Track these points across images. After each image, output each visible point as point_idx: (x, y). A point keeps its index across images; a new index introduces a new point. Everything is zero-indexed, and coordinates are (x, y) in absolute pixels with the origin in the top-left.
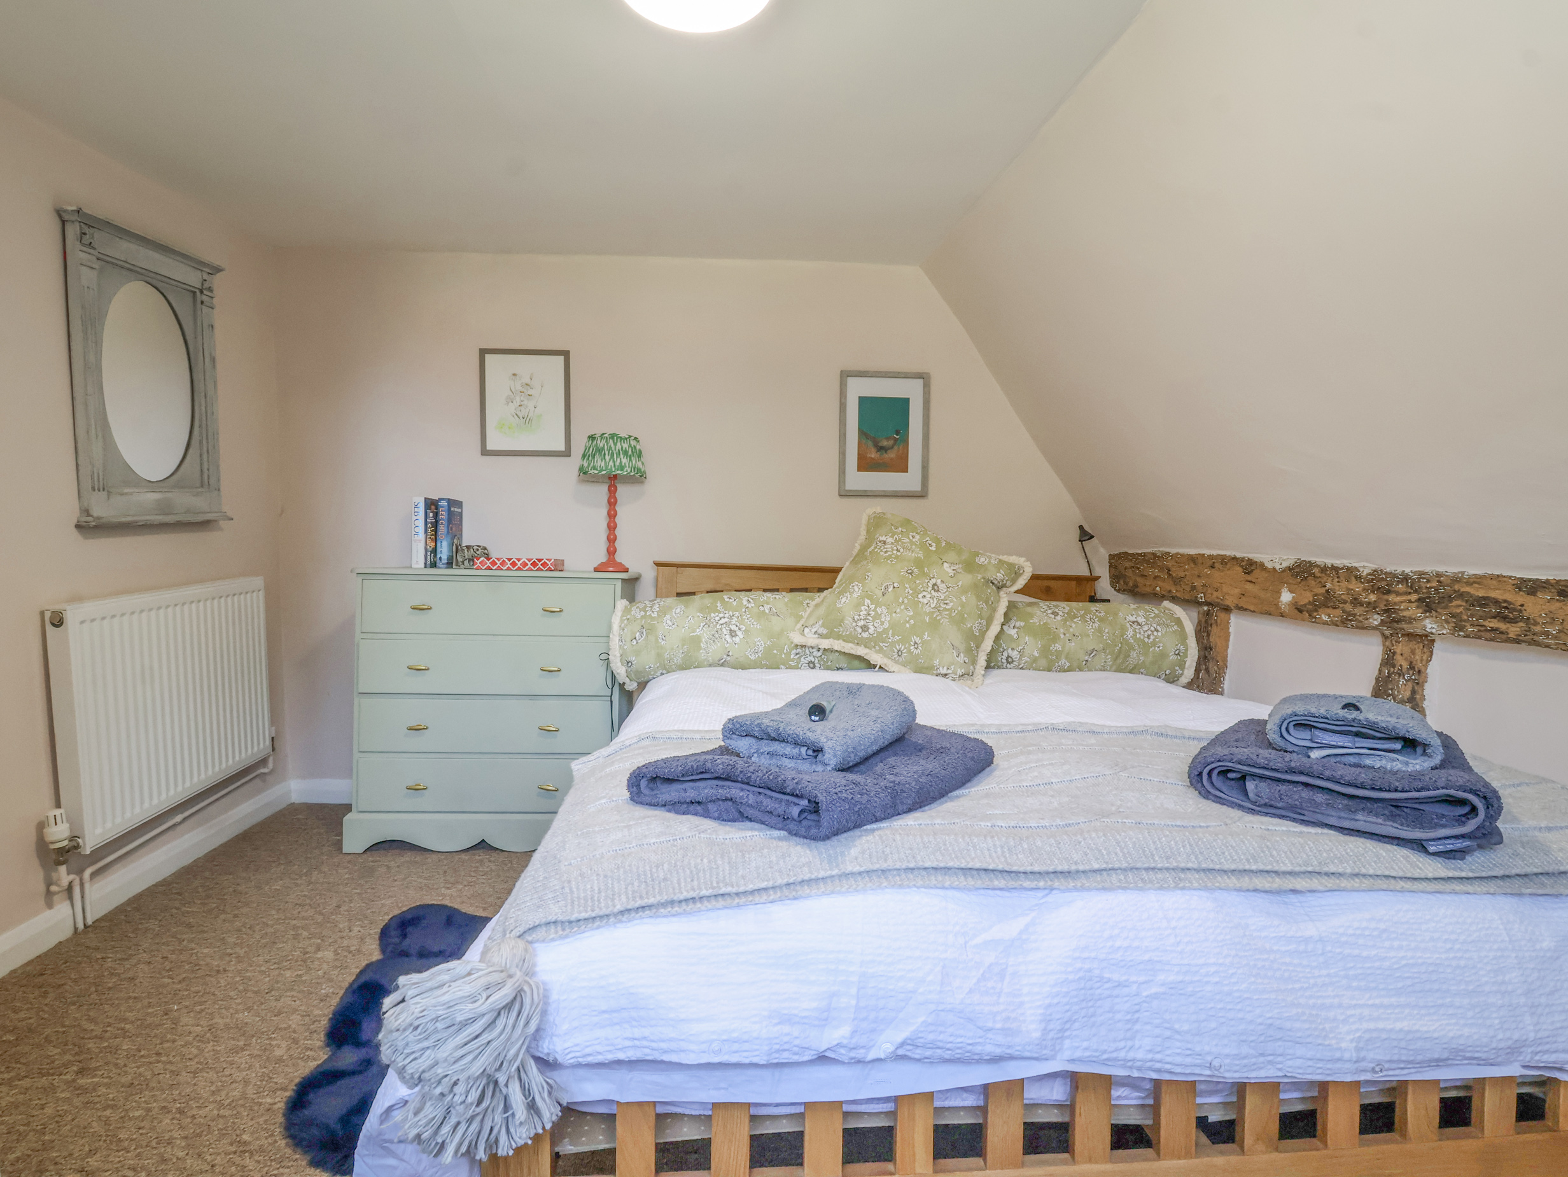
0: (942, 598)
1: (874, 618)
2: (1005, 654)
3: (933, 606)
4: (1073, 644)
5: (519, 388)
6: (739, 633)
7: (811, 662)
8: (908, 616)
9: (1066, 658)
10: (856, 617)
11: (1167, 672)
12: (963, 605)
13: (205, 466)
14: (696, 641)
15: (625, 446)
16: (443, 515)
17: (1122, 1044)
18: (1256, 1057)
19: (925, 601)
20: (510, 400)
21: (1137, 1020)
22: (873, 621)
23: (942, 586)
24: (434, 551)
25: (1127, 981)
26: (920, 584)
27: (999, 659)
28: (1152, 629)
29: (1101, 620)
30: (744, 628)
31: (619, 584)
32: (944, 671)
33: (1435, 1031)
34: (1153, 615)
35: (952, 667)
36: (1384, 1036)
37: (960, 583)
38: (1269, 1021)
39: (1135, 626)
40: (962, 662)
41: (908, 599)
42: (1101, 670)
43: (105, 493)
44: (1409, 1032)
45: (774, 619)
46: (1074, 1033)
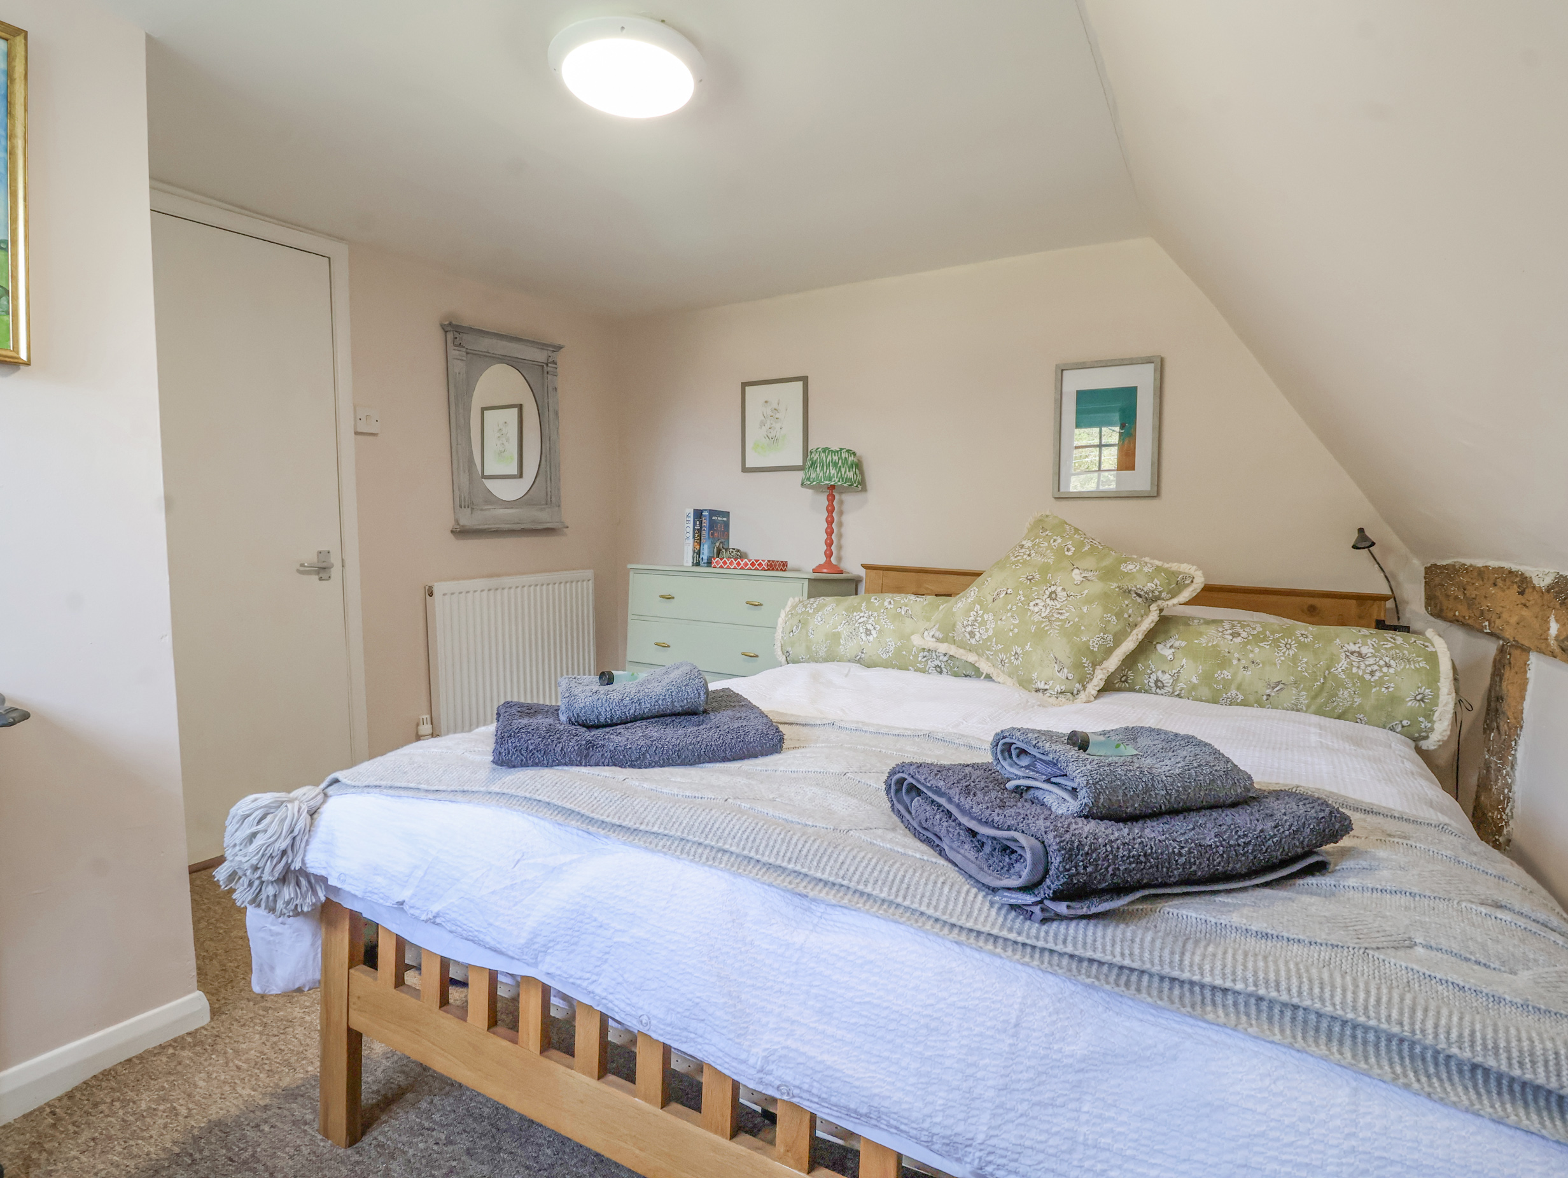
0: (1058, 606)
1: (981, 625)
2: (1154, 677)
3: (1043, 615)
4: (1249, 673)
5: (770, 413)
6: (873, 632)
7: (937, 666)
8: (1013, 624)
9: (1239, 688)
10: (965, 622)
11: (1405, 723)
12: (1082, 616)
13: (549, 489)
14: (836, 636)
15: (835, 458)
16: (706, 523)
17: (588, 975)
18: (680, 1029)
19: (1036, 609)
20: (763, 424)
21: (606, 961)
22: (979, 627)
23: (1062, 595)
24: (699, 553)
25: (608, 924)
26: (1036, 591)
27: (1146, 682)
28: (1382, 663)
29: (1302, 646)
30: (878, 627)
31: (806, 583)
32: (1041, 686)
33: (858, 1079)
34: (1390, 645)
35: (1051, 682)
36: (801, 1060)
37: (1086, 591)
38: (698, 1000)
39: (1353, 658)
40: (1064, 678)
41: (1017, 606)
42: (1292, 710)
43: (469, 509)
44: (829, 1068)
45: (908, 621)
46: (556, 952)
